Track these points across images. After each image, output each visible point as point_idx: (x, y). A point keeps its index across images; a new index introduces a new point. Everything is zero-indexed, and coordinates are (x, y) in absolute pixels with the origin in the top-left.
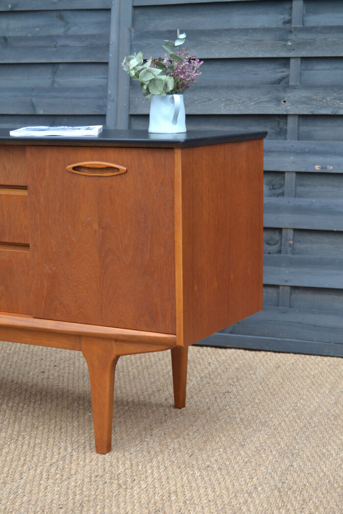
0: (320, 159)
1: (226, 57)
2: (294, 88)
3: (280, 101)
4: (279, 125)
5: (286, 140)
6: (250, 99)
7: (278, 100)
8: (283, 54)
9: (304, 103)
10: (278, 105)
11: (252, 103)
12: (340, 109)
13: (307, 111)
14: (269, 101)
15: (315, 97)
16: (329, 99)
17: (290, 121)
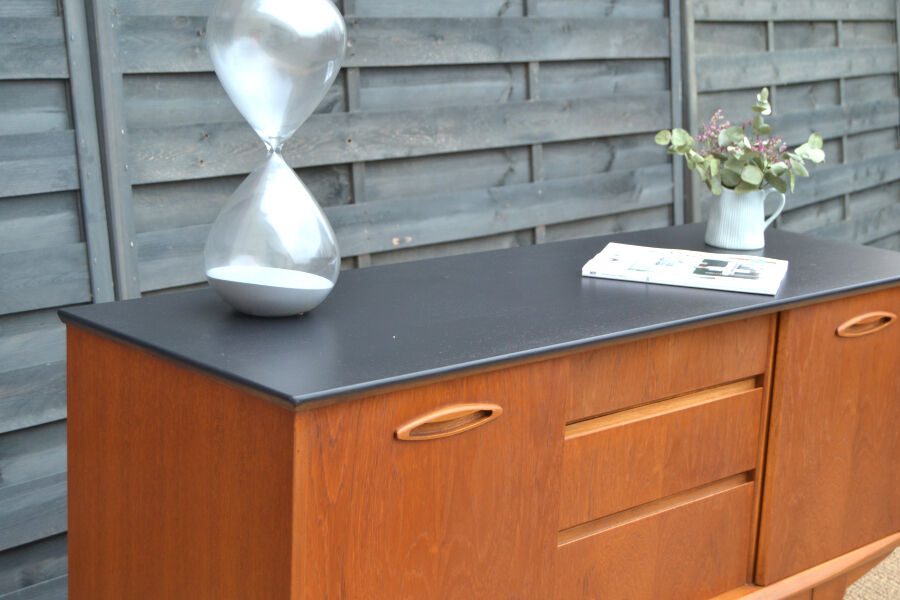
0: (397, 228)
2: (360, 117)
3: (343, 140)
4: (338, 178)
5: (352, 202)
9: (371, 141)
10: (343, 148)
11: (311, 147)
12: (412, 147)
13: (378, 155)
14: (331, 142)
15: (382, 131)
16: (398, 133)
17: (356, 170)
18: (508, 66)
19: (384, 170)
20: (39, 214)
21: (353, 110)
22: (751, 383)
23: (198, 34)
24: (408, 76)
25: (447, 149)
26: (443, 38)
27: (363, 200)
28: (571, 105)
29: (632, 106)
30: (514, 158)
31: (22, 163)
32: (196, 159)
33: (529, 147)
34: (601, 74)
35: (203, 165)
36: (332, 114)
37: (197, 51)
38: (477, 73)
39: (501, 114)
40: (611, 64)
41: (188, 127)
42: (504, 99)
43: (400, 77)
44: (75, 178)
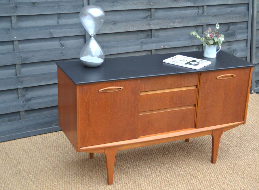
0: (163, 44)
1: (131, 9)
2: (154, 19)
4: (148, 33)
5: (151, 38)
6: (140, 25)
7: (149, 24)
8: (150, 8)
9: (157, 25)
10: (149, 26)
11: (141, 26)
12: (168, 26)
13: (158, 28)
14: (146, 25)
15: (160, 22)
16: (164, 23)
17: (153, 31)
18: (198, 7)
19: (160, 31)
20: (76, 39)
21: (152, 18)
22: (195, 87)
23: (113, 2)
24: (168, 10)
25: (178, 26)
26: (178, 1)
27: (154, 37)
28: (215, 16)
29: (235, 15)
30: (198, 28)
31: (72, 29)
32: (112, 29)
33: (203, 25)
34: (226, 8)
35: (113, 30)
36: (147, 19)
37: (113, 6)
38: (188, 8)
39: (194, 18)
40: (229, 5)
41: (110, 22)
42: (196, 15)
43: (166, 10)
44: (84, 32)
